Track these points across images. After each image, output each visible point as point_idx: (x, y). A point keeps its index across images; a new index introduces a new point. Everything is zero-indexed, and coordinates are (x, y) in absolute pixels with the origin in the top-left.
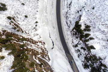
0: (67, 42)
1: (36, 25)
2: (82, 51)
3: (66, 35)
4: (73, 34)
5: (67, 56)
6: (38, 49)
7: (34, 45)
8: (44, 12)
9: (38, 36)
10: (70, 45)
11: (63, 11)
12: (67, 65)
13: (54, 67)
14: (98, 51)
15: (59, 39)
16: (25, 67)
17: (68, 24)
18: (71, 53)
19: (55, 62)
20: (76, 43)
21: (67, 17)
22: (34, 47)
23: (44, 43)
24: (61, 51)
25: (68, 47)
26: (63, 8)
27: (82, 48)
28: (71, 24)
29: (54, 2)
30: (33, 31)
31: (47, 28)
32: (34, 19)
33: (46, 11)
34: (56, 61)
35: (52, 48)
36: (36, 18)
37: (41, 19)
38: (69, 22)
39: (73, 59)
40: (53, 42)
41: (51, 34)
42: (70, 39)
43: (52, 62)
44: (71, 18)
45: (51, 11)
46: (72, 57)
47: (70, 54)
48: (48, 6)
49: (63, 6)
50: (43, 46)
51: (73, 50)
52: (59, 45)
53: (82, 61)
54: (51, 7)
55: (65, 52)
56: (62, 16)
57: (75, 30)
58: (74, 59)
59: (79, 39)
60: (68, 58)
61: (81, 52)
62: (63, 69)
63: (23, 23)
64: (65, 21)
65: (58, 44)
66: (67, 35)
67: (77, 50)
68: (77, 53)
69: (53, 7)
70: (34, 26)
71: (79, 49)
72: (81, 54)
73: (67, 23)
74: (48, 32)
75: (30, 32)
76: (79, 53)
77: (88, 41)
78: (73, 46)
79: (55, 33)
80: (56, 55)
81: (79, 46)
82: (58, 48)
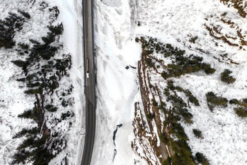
0: (82, 127)
3: (79, 143)
4: (64, 142)
5: (96, 97)
6: (148, 147)
10: (79, 119)
12: (103, 78)
13: (133, 84)
15: (97, 143)
18: (85, 102)
19: (127, 94)
20: (63, 122)
22: (153, 158)
23: (132, 146)
24: (104, 113)
25: (84, 118)
34: (123, 97)
35: (121, 125)
39: (85, 86)
40: (114, 139)
41: (112, 157)
42: (75, 132)
43: (132, 97)
46: (85, 93)
47: (87, 100)
50: (138, 143)
51: (78, 106)
52: (102, 127)
53: (68, 76)
55: (95, 108)
61: (61, 99)
62: (115, 73)
65: (103, 132)
66: (76, 143)
67: (68, 106)
68: (70, 99)
71: (63, 108)
72: (64, 94)
74: (115, 164)
76: (66, 98)
78: (73, 115)
79: (101, 156)
80: (117, 109)
81: (58, 115)
82: (109, 121)
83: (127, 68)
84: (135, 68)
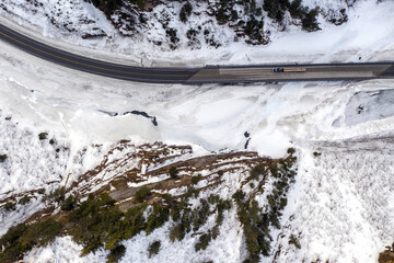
0: (154, 62)
1: (52, 142)
2: (194, 21)
3: (128, 57)
4: (130, 32)
5: (200, 84)
6: (124, 167)
7: (103, 172)
8: (25, 98)
9: (91, 150)
10: (166, 57)
11: (45, 34)
12: (231, 96)
13: (222, 144)
15: (129, 86)
17: (92, 32)
18: (192, 66)
19: (204, 134)
20: (163, 32)
21: (68, 29)
23: (123, 141)
24: (175, 98)
25: (169, 66)
26: (34, 28)
27: (183, 18)
28: (90, 22)
29: (3, 52)
30: (62, 159)
31: (79, 113)
32: (26, 139)
33: (24, 91)
34: (201, 127)
35: (155, 123)
36: (28, 133)
37: (43, 117)
38: (85, 28)
39: (218, 67)
40: (134, 112)
41: (106, 109)
42: (146, 50)
43: (200, 142)
44: (70, 11)
45: (31, 75)
46: (208, 67)
47: (196, 71)
48: (11, 79)
49: (28, 25)
50: (128, 150)
51: (186, 56)
52: (153, 94)
53: (236, 40)
54: (18, 68)
55: (184, 83)
56: (60, 43)
57: (115, 17)
58: (221, 63)
59: (147, 14)
60: (206, 83)
61: (200, 28)
62: (238, 114)
63: (14, 179)
64: (82, 41)
65: (146, 94)
66: (127, 51)
67: (187, 40)
68: (199, 42)
69: (19, 62)
70: (50, 148)
71: (185, 32)
72: (206, 32)
73: (87, 36)
74: (95, 114)
75: (58, 169)
76: (201, 37)
78: (173, 48)
79: (107, 92)
80: (181, 117)
81: (175, 23)
82: (162, 104)
83: (247, 135)
84: (246, 147)
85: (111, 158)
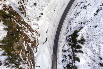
0: (59, 44)
1: (40, 16)
2: (68, 58)
3: (61, 38)
4: (67, 40)
5: (53, 56)
6: (31, 37)
7: (30, 32)
8: (53, 8)
9: (37, 27)
10: (60, 48)
11: (69, 16)
12: (49, 64)
13: (37, 60)
14: (81, 65)
15: (53, 38)
16: (12, 47)
17: (68, 30)
18: (57, 55)
19: (40, 56)
20: (66, 49)
21: (70, 23)
22: (29, 34)
23: (39, 35)
24: (50, 49)
25: (58, 48)
26: (71, 13)
27: (69, 55)
28: (70, 30)
29: (65, 4)
30: (35, 19)
31: (48, 23)
32: (41, 10)
33: (55, 8)
34: (42, 55)
35: (44, 43)
36: (43, 10)
37: (47, 13)
38: (69, 28)
39: (57, 61)
40: (47, 38)
41: (49, 30)
42: (63, 43)
43: (38, 54)
44: (73, 25)
45: (59, 11)
46: (57, 59)
47: (56, 55)
48: (58, 5)
49: (72, 12)
50: (36, 37)
51: (60, 54)
52: (51, 44)
53: (63, 67)
54: (61, 7)
55: (53, 52)
56: (66, 20)
57: (70, 37)
58: (58, 62)
59: (70, 46)
60: (53, 58)
61: (66, 59)
62: (44, 65)
63: (30, 8)
64: (66, 25)
65: (51, 42)
66: (63, 38)
67: (64, 55)
68: (63, 58)
69: (62, 8)
70: (38, 16)
71: (66, 55)
72: (65, 60)
73: (67, 28)
74: (47, 27)
75: (32, 19)
76: (64, 58)
77: (77, 52)
78: (62, 50)
79: (53, 31)
80: (45, 50)
81: (68, 53)
82: (48, 46)
83: (39, 67)
84: (36, 66)
85: (34, 33)
